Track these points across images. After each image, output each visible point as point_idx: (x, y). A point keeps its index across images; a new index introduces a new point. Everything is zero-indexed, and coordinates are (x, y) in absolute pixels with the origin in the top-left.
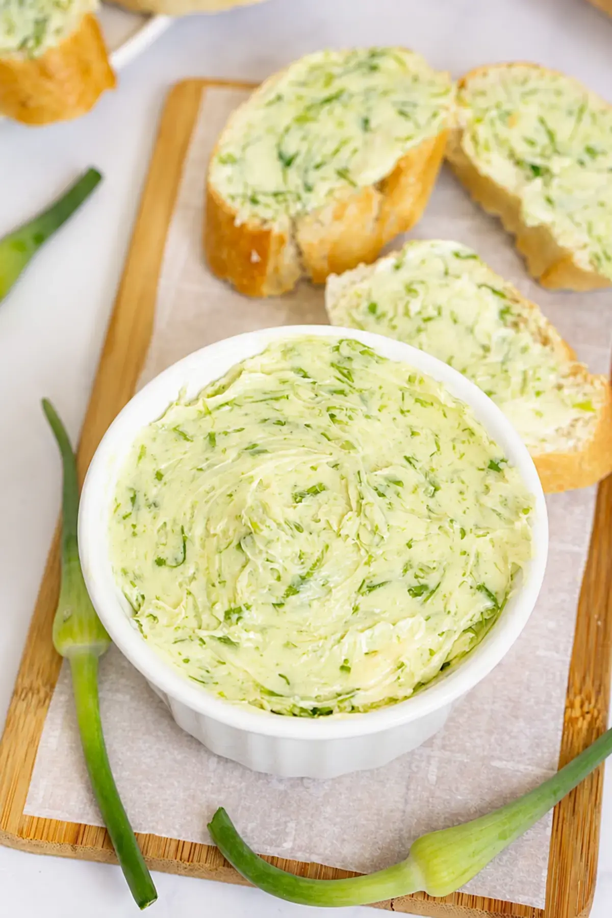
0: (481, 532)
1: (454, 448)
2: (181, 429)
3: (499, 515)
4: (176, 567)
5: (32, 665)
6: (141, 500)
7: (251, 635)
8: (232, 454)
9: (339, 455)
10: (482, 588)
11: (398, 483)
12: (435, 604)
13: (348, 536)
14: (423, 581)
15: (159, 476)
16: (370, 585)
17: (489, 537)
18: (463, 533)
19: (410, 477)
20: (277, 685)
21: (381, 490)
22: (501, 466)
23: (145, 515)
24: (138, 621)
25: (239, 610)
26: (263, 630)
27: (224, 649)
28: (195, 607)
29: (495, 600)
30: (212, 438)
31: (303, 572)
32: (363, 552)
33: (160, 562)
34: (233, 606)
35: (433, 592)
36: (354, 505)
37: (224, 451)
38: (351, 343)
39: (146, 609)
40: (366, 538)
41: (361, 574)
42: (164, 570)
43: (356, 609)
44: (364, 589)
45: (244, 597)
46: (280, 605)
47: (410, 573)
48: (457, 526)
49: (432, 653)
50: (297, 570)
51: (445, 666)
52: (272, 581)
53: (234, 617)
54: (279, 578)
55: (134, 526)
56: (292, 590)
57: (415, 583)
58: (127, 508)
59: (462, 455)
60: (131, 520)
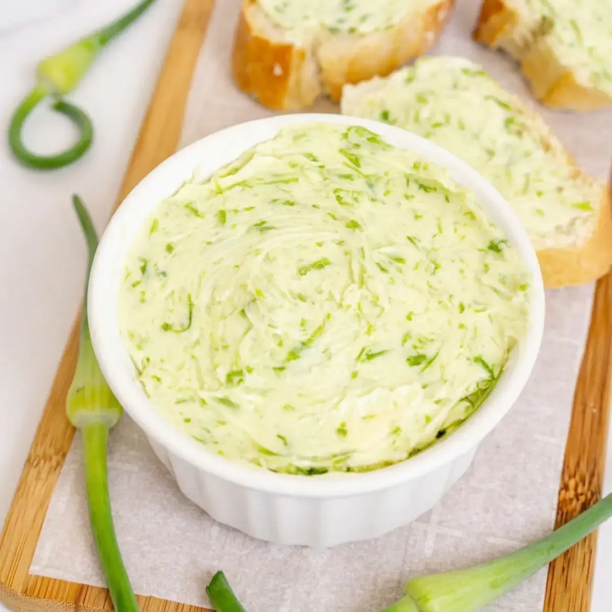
0: (481, 307)
1: (455, 230)
2: (193, 206)
3: (496, 291)
4: (182, 331)
5: (45, 435)
6: (150, 269)
7: (252, 397)
8: (242, 229)
9: (343, 233)
10: (479, 360)
11: (400, 260)
12: (432, 373)
13: (349, 307)
14: (421, 352)
15: (170, 248)
16: (370, 353)
17: (488, 312)
18: (462, 308)
19: (411, 255)
20: (274, 445)
21: (384, 266)
22: (502, 246)
23: (155, 283)
24: (142, 382)
25: (240, 373)
26: (263, 393)
27: (224, 410)
28: (198, 370)
29: (491, 371)
30: (222, 216)
31: (304, 338)
32: (363, 322)
33: (166, 327)
34: (235, 369)
35: (430, 362)
36: (356, 278)
37: (234, 226)
38: (360, 130)
39: (151, 371)
40: (367, 309)
42: (170, 335)
43: (355, 375)
44: (364, 356)
45: (246, 358)
46: (281, 369)
47: (409, 344)
48: (456, 302)
49: (428, 419)
50: (298, 336)
51: (441, 434)
52: (273, 345)
53: (236, 379)
54: (280, 344)
55: (143, 293)
56: (294, 355)
57: (414, 353)
58: (137, 275)
59: (463, 237)
60: (139, 289)
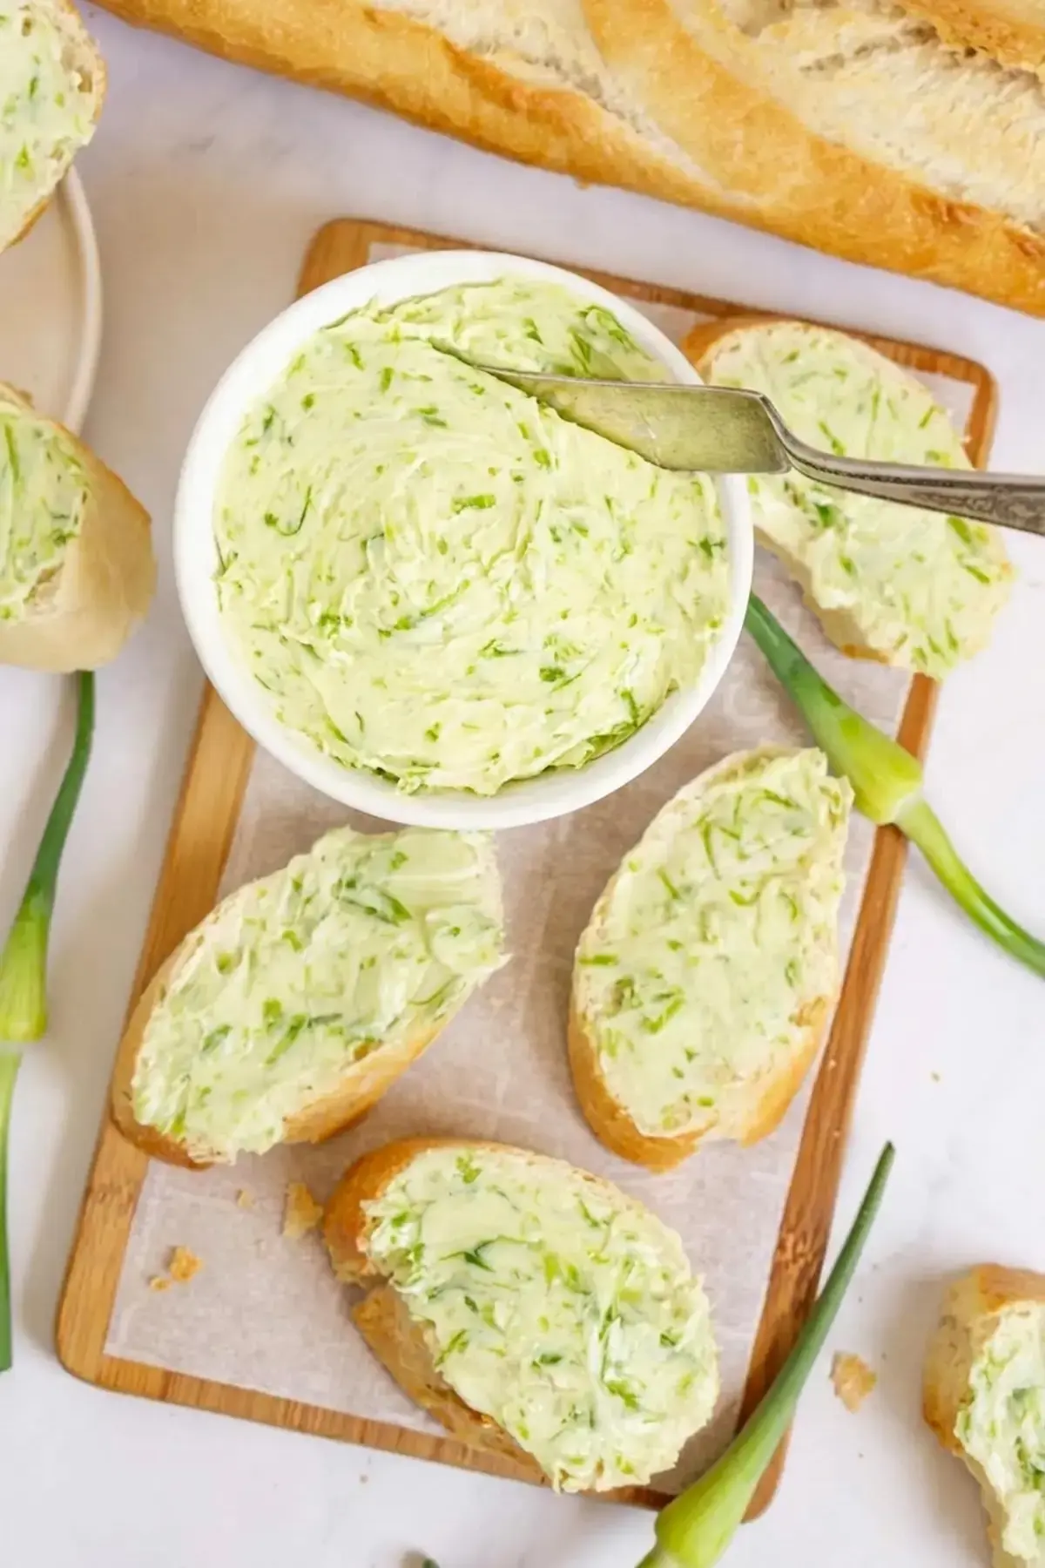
0: (655, 627)
1: (672, 501)
2: (355, 347)
3: (684, 613)
4: (285, 535)
6: (276, 426)
7: (343, 655)
8: (402, 410)
9: (528, 466)
10: (627, 695)
11: (583, 531)
12: (565, 698)
13: (496, 581)
14: (561, 665)
15: (308, 403)
16: (499, 648)
17: (663, 635)
18: (634, 621)
19: (602, 527)
20: (348, 726)
21: (560, 533)
22: (715, 550)
23: (275, 448)
24: (219, 586)
25: (336, 620)
26: (358, 653)
27: (305, 656)
28: (290, 592)
29: (635, 716)
30: (387, 375)
31: (427, 607)
32: (506, 606)
33: (270, 520)
34: (332, 613)
35: (568, 682)
36: (519, 543)
37: (397, 400)
38: (605, 314)
39: (234, 572)
40: (516, 590)
41: (496, 630)
42: (271, 532)
43: (471, 670)
44: (490, 651)
45: (348, 607)
46: (388, 634)
47: (551, 650)
48: (630, 610)
49: (538, 753)
50: (418, 601)
51: (550, 769)
52: (387, 601)
53: (329, 626)
54: (395, 603)
55: (256, 459)
56: (406, 624)
57: (552, 664)
58: (256, 431)
59: (677, 516)
60: (254, 451)
